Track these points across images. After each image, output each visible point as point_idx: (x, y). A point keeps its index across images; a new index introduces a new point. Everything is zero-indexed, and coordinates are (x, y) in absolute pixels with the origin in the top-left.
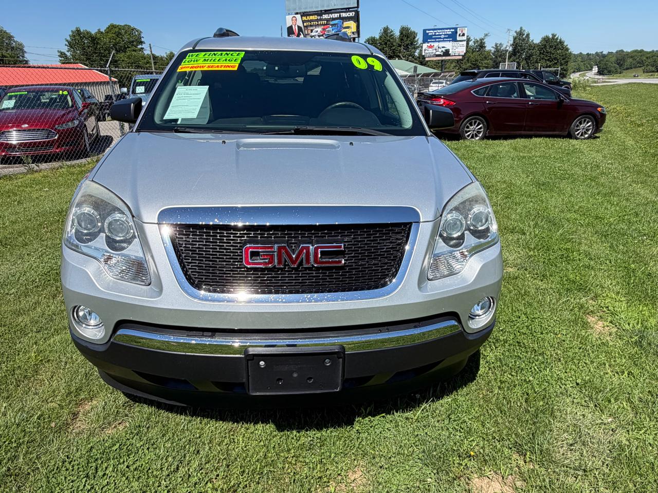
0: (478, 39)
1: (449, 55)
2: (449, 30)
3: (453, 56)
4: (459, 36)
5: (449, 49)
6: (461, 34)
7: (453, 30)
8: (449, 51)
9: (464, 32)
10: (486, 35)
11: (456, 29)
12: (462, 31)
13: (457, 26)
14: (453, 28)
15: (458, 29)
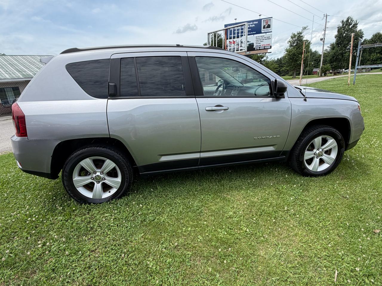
0: (296, 34)
1: (254, 49)
2: (252, 23)
3: (258, 50)
4: (264, 28)
5: (253, 44)
6: (266, 26)
7: (257, 22)
8: (253, 45)
9: (269, 23)
10: (305, 28)
11: (260, 21)
12: (267, 22)
13: (261, 17)
14: (256, 21)
15: (262, 20)
